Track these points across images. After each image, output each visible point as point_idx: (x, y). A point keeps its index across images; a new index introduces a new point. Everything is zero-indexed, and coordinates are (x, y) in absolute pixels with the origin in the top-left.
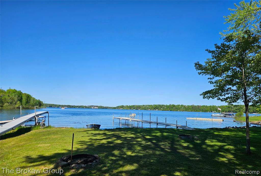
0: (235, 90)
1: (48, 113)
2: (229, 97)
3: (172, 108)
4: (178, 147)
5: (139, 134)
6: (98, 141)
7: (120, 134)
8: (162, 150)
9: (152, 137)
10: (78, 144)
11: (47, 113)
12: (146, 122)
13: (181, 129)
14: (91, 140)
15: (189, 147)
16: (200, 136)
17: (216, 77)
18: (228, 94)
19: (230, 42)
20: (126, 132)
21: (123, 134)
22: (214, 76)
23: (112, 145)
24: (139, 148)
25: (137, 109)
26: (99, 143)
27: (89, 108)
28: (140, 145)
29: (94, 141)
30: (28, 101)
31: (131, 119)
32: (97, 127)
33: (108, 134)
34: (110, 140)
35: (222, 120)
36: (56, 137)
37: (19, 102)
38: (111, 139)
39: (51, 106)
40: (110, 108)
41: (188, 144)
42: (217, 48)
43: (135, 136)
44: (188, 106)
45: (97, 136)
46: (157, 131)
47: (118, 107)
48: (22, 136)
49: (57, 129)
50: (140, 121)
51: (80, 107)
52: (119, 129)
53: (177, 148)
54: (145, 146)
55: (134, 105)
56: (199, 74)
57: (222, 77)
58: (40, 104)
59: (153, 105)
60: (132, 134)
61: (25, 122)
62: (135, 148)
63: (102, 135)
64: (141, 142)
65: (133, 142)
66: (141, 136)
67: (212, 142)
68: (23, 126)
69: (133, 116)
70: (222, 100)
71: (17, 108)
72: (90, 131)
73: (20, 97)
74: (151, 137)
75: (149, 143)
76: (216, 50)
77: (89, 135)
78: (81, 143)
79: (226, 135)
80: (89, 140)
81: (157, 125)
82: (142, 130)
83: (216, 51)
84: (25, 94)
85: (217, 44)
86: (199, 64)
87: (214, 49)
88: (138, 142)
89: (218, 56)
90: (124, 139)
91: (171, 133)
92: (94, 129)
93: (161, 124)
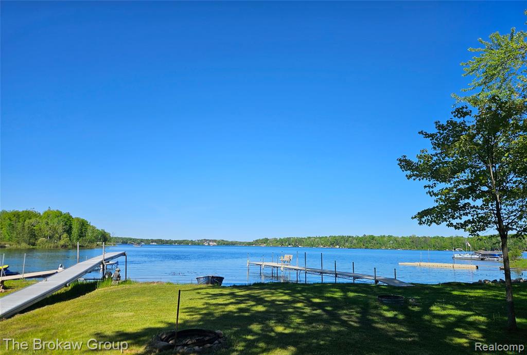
0: (479, 206)
1: (125, 255)
2: (469, 220)
3: (369, 242)
4: (376, 318)
5: (299, 295)
6: (221, 306)
7: (262, 295)
8: (344, 323)
9: (324, 301)
10: (184, 312)
11: (124, 254)
12: (314, 271)
13: (385, 284)
14: (207, 306)
15: (397, 318)
16: (421, 299)
17: (440, 182)
18: (466, 214)
19: (464, 117)
20: (273, 291)
21: (267, 294)
22: (436, 182)
23: (246, 314)
24: (299, 320)
25: (296, 246)
26: (223, 312)
27: (199, 245)
28: (301, 314)
29: (213, 307)
30: (82, 233)
31: (283, 266)
32: (216, 281)
33: (239, 295)
34: (242, 306)
35: (475, 266)
36: (142, 299)
37: (65, 235)
38: (245, 303)
39: (125, 242)
40: (241, 244)
41: (395, 313)
42: (440, 130)
43: (290, 298)
44: (402, 237)
45: (218, 297)
46: (335, 288)
47: (257, 241)
48: (81, 298)
49: (143, 285)
50: (301, 270)
51: (180, 243)
52: (261, 286)
53: (373, 319)
54: (310, 316)
55: (290, 238)
56: (408, 179)
57: (451, 184)
58: (105, 238)
59: (328, 236)
60: (286, 294)
61: (86, 272)
62: (292, 319)
63: (228, 297)
64: (303, 309)
65: (287, 309)
66: (302, 299)
67: (444, 309)
68: (81, 280)
69: (288, 259)
70: (456, 228)
71: (63, 246)
72: (205, 288)
73: (67, 225)
74: (323, 299)
75: (318, 312)
76: (439, 132)
77: (203, 296)
78: (189, 310)
79: (476, 297)
80: (204, 305)
81: (336, 276)
82: (306, 287)
83: (439, 135)
84: (78, 219)
85: (439, 122)
86: (405, 161)
87: (435, 131)
88: (299, 310)
89: (443, 143)
90: (269, 304)
91: (364, 293)
92: (211, 285)
93: (344, 275)
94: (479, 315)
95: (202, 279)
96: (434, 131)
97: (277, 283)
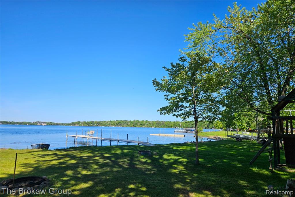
0: (187, 106)
2: (183, 113)
3: (136, 124)
4: (137, 162)
5: (97, 153)
6: (48, 162)
7: (75, 154)
8: (121, 166)
9: (111, 155)
10: (20, 167)
12: (106, 139)
13: (143, 145)
14: (38, 162)
15: (147, 162)
16: (159, 152)
17: (171, 94)
18: (181, 110)
19: (184, 62)
20: (82, 151)
21: (78, 153)
22: (169, 93)
23: (64, 165)
24: (96, 167)
25: (97, 126)
26: (48, 165)
27: (34, 125)
28: (97, 163)
29: (42, 163)
31: (88, 137)
32: (45, 147)
33: (60, 155)
34: (62, 161)
35: (183, 136)
38: (63, 159)
40: (63, 124)
41: (147, 159)
42: (172, 67)
43: (92, 155)
44: (152, 121)
45: (46, 156)
46: (117, 148)
47: (73, 123)
50: (99, 139)
51: (20, 124)
52: (74, 149)
53: (135, 163)
54: (103, 164)
55: (94, 121)
56: (157, 91)
57: (176, 95)
59: (115, 121)
60: (89, 152)
62: (91, 166)
63: (53, 156)
64: (99, 160)
65: (89, 161)
66: (99, 155)
67: (169, 156)
69: (92, 133)
70: (177, 117)
72: (37, 151)
74: (110, 154)
75: (107, 161)
76: (172, 69)
77: (35, 156)
78: (24, 165)
79: (183, 150)
80: (35, 161)
81: (118, 142)
82: (101, 148)
83: (172, 70)
85: (172, 63)
86: (156, 81)
88: (95, 161)
89: (174, 74)
90: (79, 159)
91: (132, 150)
92: (41, 149)
93: (122, 141)
94: (184, 158)
95: (35, 146)
96: (170, 67)
97: (85, 146)
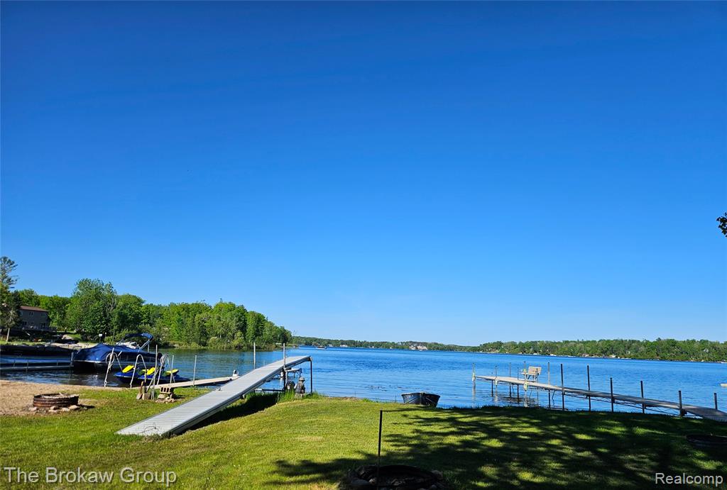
1: (310, 360)
3: (667, 351)
5: (553, 427)
6: (437, 436)
7: (497, 424)
8: (630, 475)
9: (595, 438)
10: (388, 441)
11: (308, 359)
12: (577, 392)
13: (698, 417)
14: (419, 434)
20: (513, 419)
21: (504, 423)
23: (475, 450)
24: (555, 465)
25: (545, 354)
26: (441, 444)
27: (403, 349)
28: (558, 457)
29: (427, 437)
30: (258, 331)
31: (526, 383)
32: (428, 401)
33: (462, 422)
34: (468, 437)
36: (332, 420)
37: (239, 333)
38: (471, 434)
39: (309, 343)
40: (462, 349)
41: (719, 463)
43: (540, 431)
45: (433, 423)
46: (612, 420)
47: (485, 345)
48: (259, 414)
49: (333, 401)
50: (555, 390)
51: (378, 346)
52: (494, 410)
54: (573, 460)
55: (536, 342)
58: (284, 338)
59: (597, 340)
60: (533, 425)
61: (264, 381)
62: (544, 463)
63: (447, 424)
64: (561, 448)
65: (535, 447)
66: (558, 433)
68: (259, 390)
69: (534, 373)
71: (236, 347)
72: (414, 410)
73: (241, 320)
74: (592, 436)
75: (586, 454)
77: (411, 421)
78: (393, 438)
80: (413, 433)
81: (613, 402)
82: (565, 415)
84: (253, 313)
88: (552, 449)
90: (508, 438)
91: (661, 430)
92: (422, 406)
93: (626, 400)
95: (410, 396)
97: (519, 407)
